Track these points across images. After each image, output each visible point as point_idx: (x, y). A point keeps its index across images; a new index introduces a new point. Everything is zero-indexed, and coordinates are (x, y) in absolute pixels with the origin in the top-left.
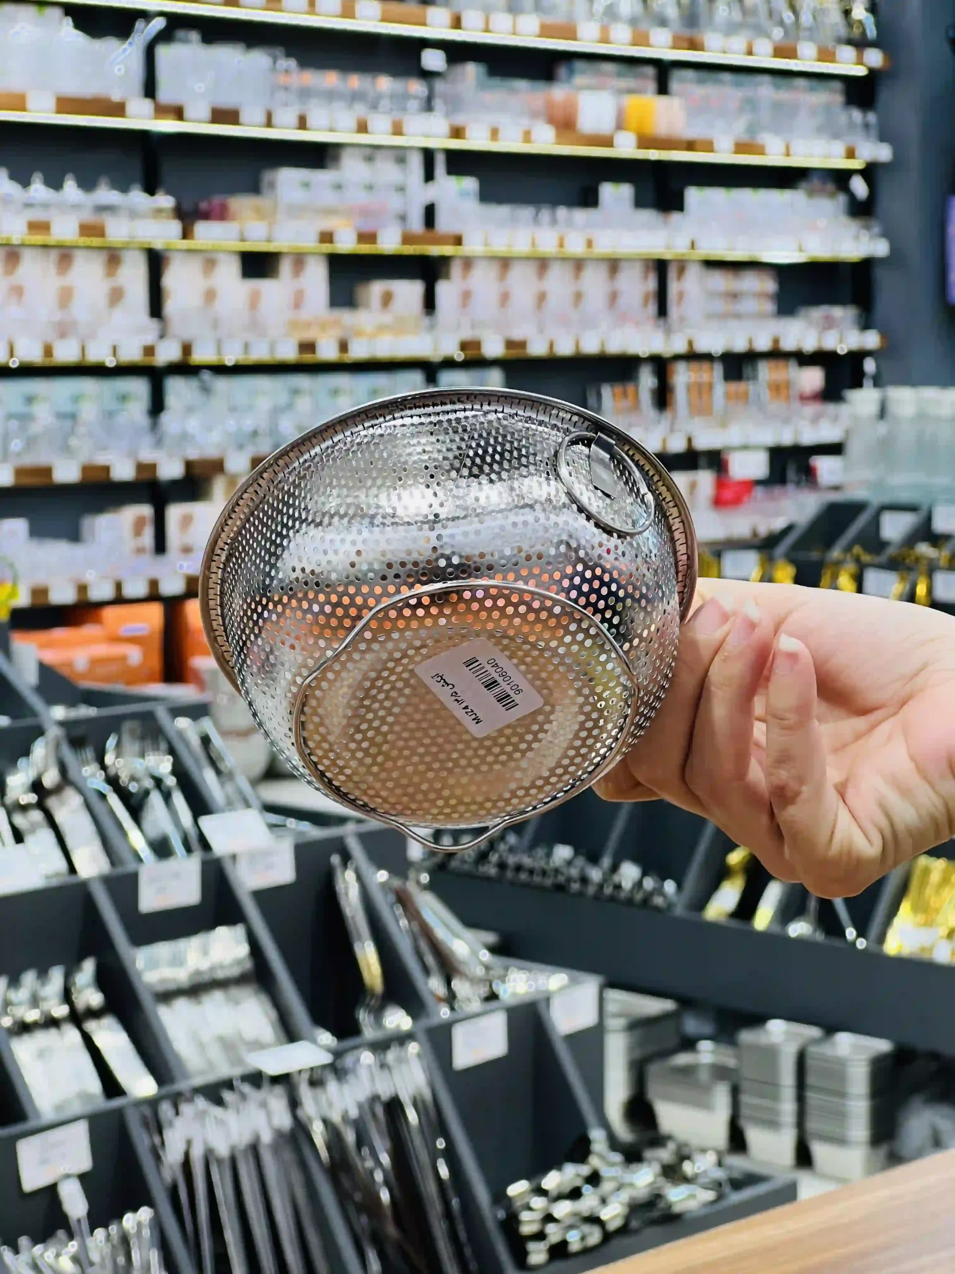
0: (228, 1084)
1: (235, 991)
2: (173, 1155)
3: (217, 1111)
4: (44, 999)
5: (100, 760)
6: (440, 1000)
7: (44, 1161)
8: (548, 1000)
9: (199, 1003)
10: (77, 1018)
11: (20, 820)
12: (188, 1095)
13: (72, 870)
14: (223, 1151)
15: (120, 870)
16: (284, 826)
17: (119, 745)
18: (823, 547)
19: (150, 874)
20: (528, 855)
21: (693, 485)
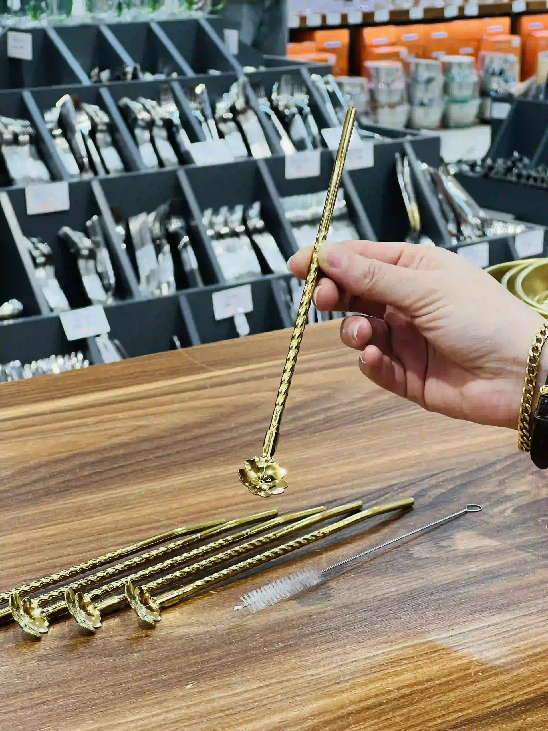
1: (335, 224)
5: (269, 96)
6: (452, 235)
7: (227, 305)
8: (514, 237)
10: (249, 233)
11: (222, 126)
13: (250, 154)
15: (276, 155)
16: (373, 137)
17: (279, 89)
19: (292, 158)
20: (534, 170)
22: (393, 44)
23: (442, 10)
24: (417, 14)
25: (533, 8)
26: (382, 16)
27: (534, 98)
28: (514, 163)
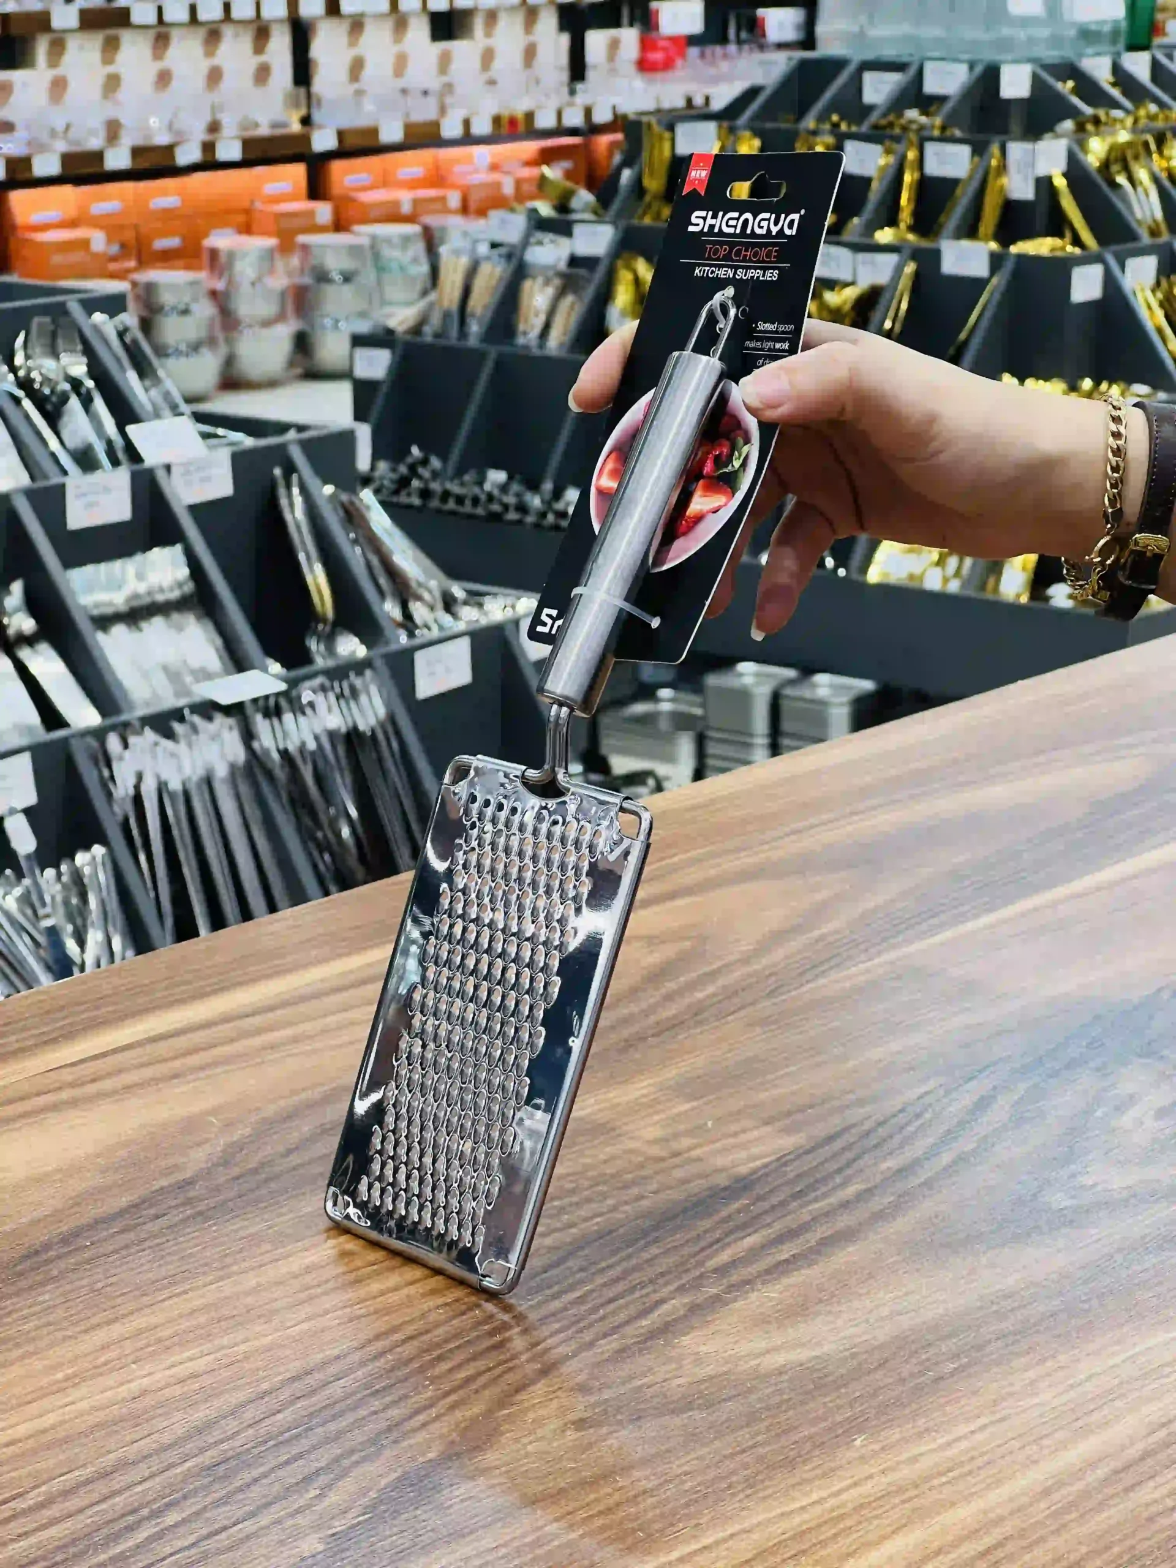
0: (178, 715)
1: (176, 616)
3: (168, 744)
5: (9, 360)
6: (397, 625)
8: (516, 625)
9: (140, 630)
10: (9, 645)
12: (137, 724)
14: (175, 785)
15: (41, 483)
17: (28, 345)
18: (792, 117)
19: (78, 487)
20: (456, 481)
21: (614, 45)
22: (72, 223)
23: (169, 150)
24: (118, 159)
25: (351, 142)
26: (46, 165)
27: (437, 336)
28: (413, 468)
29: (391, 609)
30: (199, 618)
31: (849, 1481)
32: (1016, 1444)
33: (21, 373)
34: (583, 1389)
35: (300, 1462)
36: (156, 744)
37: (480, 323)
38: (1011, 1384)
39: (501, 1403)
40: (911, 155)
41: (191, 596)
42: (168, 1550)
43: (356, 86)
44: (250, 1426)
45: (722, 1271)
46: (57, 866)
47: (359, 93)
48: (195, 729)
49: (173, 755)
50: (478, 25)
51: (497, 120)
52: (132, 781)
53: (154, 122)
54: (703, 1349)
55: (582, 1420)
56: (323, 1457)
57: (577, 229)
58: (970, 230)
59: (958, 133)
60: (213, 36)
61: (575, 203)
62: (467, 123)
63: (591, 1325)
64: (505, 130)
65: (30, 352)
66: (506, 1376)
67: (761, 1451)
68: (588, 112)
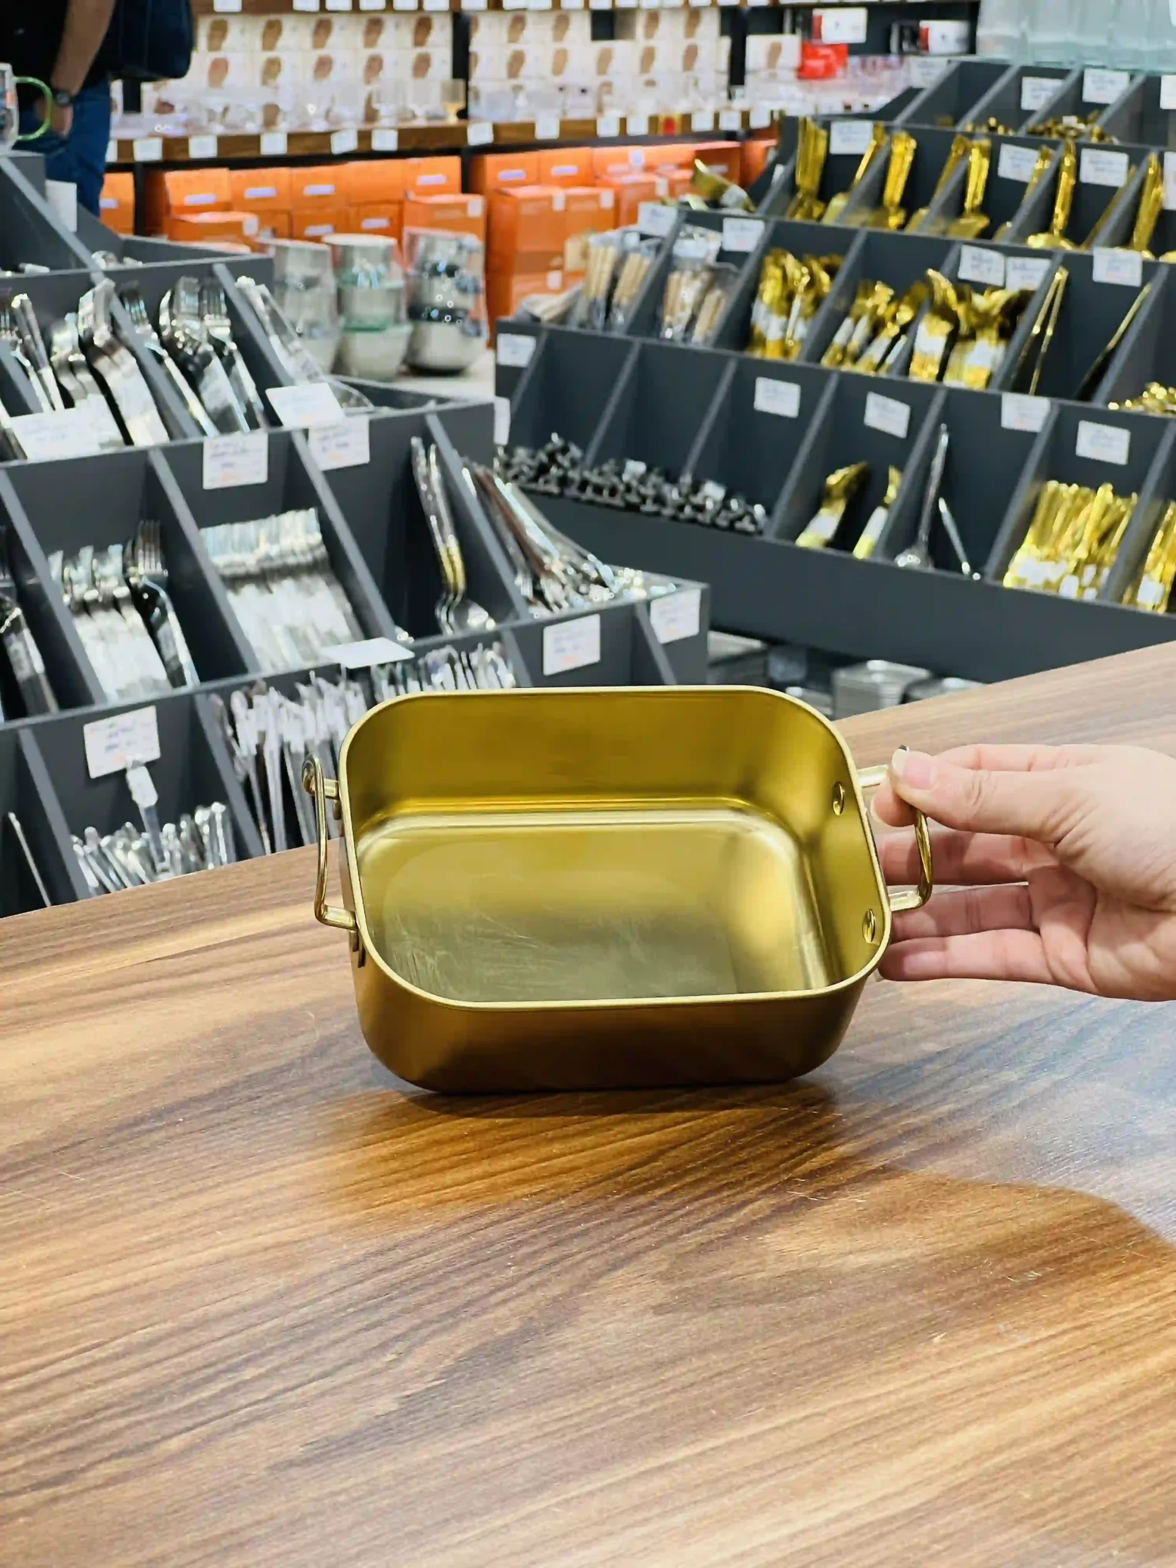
0: (304, 677)
1: (306, 580)
2: (246, 747)
3: (292, 706)
4: (105, 578)
5: (154, 320)
7: (110, 748)
8: (648, 604)
9: (271, 592)
12: (263, 685)
13: (128, 440)
14: (298, 747)
15: (179, 442)
17: (173, 305)
18: (948, 119)
19: (217, 447)
20: (596, 471)
21: (775, 52)
22: (226, 207)
23: (325, 137)
25: (508, 137)
26: (203, 147)
27: (582, 325)
28: (552, 456)
29: (521, 586)
30: (328, 584)
31: (928, 1375)
32: (1095, 1349)
33: (165, 333)
34: (666, 1277)
35: (379, 1329)
36: (281, 706)
37: (625, 317)
38: (1095, 1295)
39: (584, 1286)
40: (1068, 162)
41: (323, 561)
42: (243, 1402)
43: (515, 82)
44: (331, 1293)
45: (811, 1175)
46: (177, 822)
47: (517, 89)
48: (320, 693)
49: (296, 717)
50: (640, 25)
51: (653, 120)
52: (254, 741)
53: (312, 109)
54: (786, 1247)
55: (661, 1305)
56: (402, 1326)
57: (727, 223)
58: (1125, 240)
59: (1116, 142)
60: (375, 25)
61: (726, 199)
62: (623, 122)
63: (676, 1220)
64: (661, 132)
65: (175, 311)
66: (590, 1262)
67: (838, 1342)
68: (745, 116)
